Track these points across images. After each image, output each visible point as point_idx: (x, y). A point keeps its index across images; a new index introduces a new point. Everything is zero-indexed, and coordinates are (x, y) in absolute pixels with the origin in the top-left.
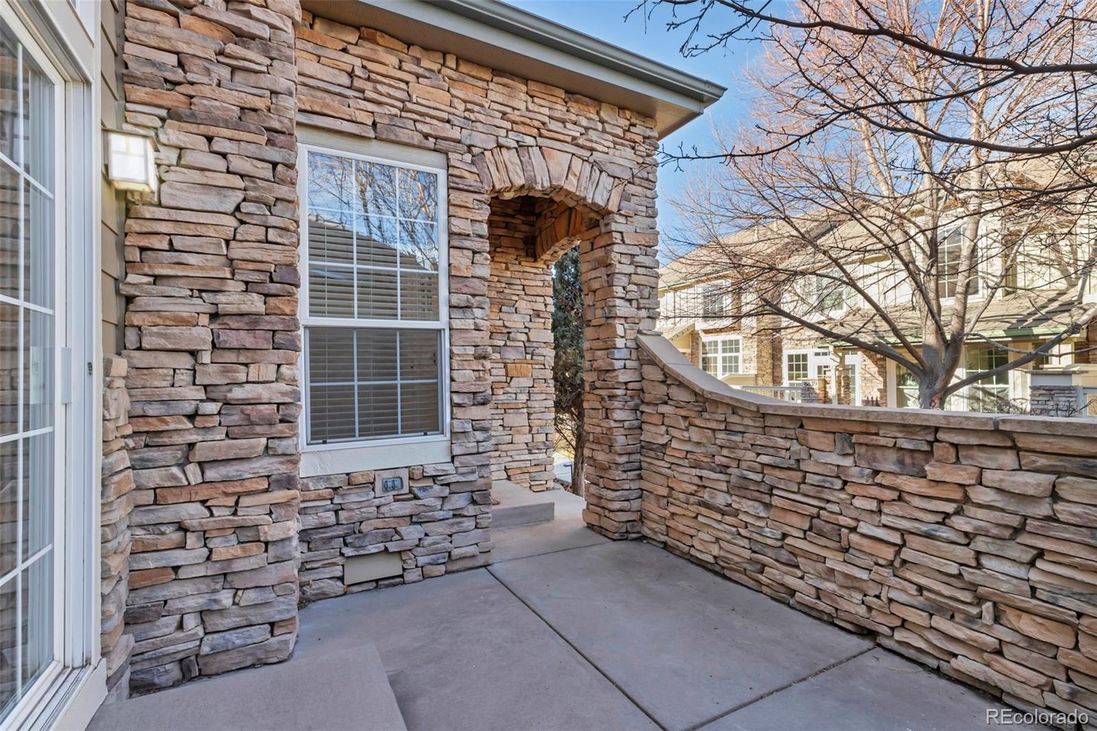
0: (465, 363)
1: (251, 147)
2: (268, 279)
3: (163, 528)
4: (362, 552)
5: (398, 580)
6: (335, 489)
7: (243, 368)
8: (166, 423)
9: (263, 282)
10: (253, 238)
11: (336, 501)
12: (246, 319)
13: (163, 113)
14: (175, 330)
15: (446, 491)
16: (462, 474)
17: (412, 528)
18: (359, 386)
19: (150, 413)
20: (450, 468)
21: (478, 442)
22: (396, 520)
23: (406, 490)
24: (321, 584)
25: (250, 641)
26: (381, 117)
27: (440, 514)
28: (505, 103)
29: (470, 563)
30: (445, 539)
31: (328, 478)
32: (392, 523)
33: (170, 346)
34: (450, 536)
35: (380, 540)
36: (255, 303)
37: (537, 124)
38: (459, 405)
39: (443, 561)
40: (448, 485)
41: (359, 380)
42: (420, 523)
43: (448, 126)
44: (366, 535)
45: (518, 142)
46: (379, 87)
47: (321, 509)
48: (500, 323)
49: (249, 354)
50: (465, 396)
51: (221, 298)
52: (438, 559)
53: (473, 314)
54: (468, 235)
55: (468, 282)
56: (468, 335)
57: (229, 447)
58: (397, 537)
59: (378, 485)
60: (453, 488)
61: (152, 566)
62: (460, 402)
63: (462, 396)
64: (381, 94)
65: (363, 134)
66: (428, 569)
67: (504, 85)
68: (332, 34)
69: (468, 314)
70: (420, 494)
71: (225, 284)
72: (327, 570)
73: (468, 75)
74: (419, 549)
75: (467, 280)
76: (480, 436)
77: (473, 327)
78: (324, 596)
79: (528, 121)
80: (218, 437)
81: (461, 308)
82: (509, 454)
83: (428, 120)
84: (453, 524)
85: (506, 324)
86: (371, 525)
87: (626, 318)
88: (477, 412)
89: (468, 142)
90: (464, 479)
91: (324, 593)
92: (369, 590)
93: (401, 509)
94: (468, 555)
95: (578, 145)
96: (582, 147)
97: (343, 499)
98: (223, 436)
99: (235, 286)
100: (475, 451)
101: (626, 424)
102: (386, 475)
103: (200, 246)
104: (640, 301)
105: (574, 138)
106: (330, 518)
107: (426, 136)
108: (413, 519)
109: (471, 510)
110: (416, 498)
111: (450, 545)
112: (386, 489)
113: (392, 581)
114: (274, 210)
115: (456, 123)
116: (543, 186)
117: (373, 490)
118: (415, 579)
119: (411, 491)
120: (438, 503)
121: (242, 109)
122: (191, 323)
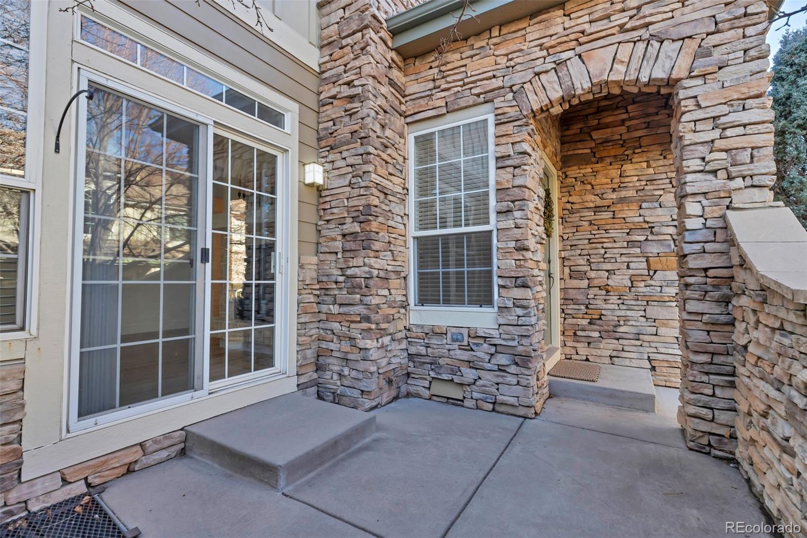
0: (507, 254)
1: (353, 151)
2: (360, 214)
3: (327, 331)
4: (440, 377)
5: (459, 402)
6: (427, 334)
7: (352, 259)
8: (328, 285)
9: (358, 216)
10: (355, 195)
11: (426, 341)
12: (353, 236)
13: (328, 148)
14: (330, 244)
15: (493, 350)
16: (504, 339)
17: (469, 370)
18: (442, 272)
19: (324, 280)
20: (495, 333)
21: (519, 317)
22: (459, 362)
23: (465, 343)
24: (418, 388)
25: (353, 395)
26: (449, 98)
27: (488, 366)
28: (542, 36)
29: (512, 410)
30: (492, 385)
31: (422, 326)
32: (458, 363)
33: (328, 251)
34: (498, 384)
35: (450, 372)
36: (356, 228)
37: (572, 37)
38: (504, 287)
39: (490, 401)
40: (495, 345)
41: (442, 269)
42: (477, 369)
43: (494, 80)
44: (441, 366)
45: (555, 62)
46: (448, 79)
47: (418, 344)
48: (641, 219)
49: (354, 252)
50: (508, 280)
51: (344, 227)
52: (487, 398)
53: (513, 216)
54: (509, 156)
55: (509, 192)
56: (509, 233)
57: (346, 298)
58: (459, 373)
59: (449, 335)
60: (499, 348)
61: (324, 347)
62: (503, 284)
63: (504, 279)
64: (450, 83)
65: (439, 113)
66: (480, 403)
67: (540, 22)
68: (424, 63)
69: (510, 217)
70: (474, 348)
71: (345, 220)
72: (421, 381)
73: (509, 33)
74: (474, 386)
75: (508, 190)
76: (520, 312)
77: (513, 226)
78: (418, 396)
79: (565, 39)
80: (344, 293)
81: (504, 212)
82: (653, 345)
83: (479, 83)
84: (498, 376)
85: (647, 219)
86: (444, 361)
87: (705, 193)
88: (518, 293)
89: (509, 84)
90: (505, 344)
91: (419, 394)
92: (443, 402)
93: (462, 355)
94: (509, 403)
95: (628, 31)
96: (634, 29)
97: (429, 341)
98: (346, 293)
99: (349, 220)
100: (515, 323)
101: (705, 318)
102: (454, 330)
103: (338, 204)
104: (731, 169)
105: (621, 26)
106: (423, 350)
107: (478, 95)
108: (471, 364)
109: (513, 369)
110: (472, 350)
111: (496, 391)
112: (453, 340)
113: (456, 402)
114: (364, 178)
115: (499, 75)
116: (583, 89)
117: (446, 338)
118: (470, 407)
119: (469, 345)
120: (487, 357)
121: (351, 133)
122: (334, 239)
